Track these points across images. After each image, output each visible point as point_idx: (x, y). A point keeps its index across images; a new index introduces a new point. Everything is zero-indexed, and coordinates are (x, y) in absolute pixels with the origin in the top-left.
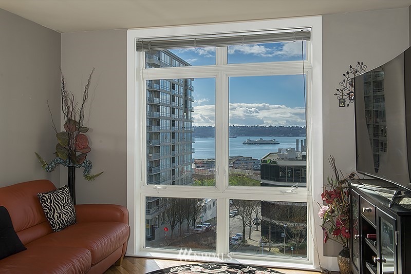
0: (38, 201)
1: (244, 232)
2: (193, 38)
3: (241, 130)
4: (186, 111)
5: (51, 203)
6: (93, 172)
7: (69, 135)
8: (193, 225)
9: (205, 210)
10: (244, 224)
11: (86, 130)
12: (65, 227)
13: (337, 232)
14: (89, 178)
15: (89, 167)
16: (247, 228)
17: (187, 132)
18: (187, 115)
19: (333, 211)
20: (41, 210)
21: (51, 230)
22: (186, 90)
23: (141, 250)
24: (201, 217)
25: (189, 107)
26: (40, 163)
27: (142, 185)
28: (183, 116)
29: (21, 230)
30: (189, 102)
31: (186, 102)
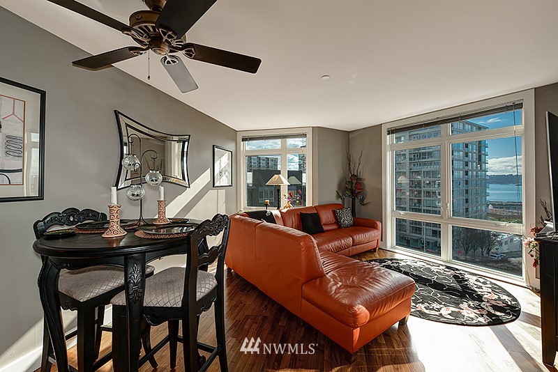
0: (334, 213)
4: (480, 164)
5: (340, 214)
6: (365, 202)
7: (351, 181)
8: (488, 253)
9: (501, 244)
11: (361, 179)
12: (347, 227)
14: (362, 204)
15: (362, 200)
17: (481, 180)
18: (481, 166)
20: (336, 217)
21: (339, 227)
22: (480, 147)
23: (392, 248)
24: (496, 249)
25: (483, 160)
26: (338, 196)
27: (392, 211)
28: (477, 167)
29: (325, 225)
30: (483, 157)
31: (480, 156)
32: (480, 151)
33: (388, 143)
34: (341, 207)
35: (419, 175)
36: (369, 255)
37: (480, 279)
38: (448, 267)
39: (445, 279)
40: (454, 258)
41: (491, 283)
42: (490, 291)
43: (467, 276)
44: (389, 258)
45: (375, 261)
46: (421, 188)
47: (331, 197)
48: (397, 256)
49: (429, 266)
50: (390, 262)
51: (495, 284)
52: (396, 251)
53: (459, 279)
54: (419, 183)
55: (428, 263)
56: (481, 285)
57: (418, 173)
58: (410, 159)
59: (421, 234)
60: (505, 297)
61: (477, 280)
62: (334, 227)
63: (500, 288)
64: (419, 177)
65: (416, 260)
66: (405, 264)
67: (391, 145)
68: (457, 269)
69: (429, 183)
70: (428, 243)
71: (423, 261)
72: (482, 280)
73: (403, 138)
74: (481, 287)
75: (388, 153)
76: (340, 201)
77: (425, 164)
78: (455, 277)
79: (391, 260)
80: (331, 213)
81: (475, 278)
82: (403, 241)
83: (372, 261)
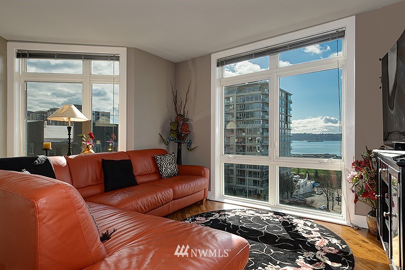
0: (154, 160)
1: (328, 206)
2: (251, 53)
3: (328, 136)
4: (287, 124)
5: (161, 161)
6: (193, 146)
7: (177, 122)
8: (291, 196)
9: (299, 188)
10: (328, 200)
11: (188, 119)
12: (169, 177)
13: (365, 193)
14: (190, 149)
15: (190, 144)
16: (331, 203)
17: (287, 136)
18: (287, 125)
19: (361, 177)
20: (155, 164)
21: (160, 177)
22: (287, 110)
23: (220, 197)
24: (297, 192)
25: (288, 120)
26: (162, 140)
27: (221, 155)
28: (285, 126)
29: (141, 175)
30: (289, 117)
31: (287, 117)
32: (287, 113)
33: (217, 78)
34: (164, 153)
35: (244, 131)
36: (195, 209)
37: (307, 222)
38: (276, 213)
39: (275, 227)
40: (282, 202)
41: (318, 226)
42: (319, 235)
43: (295, 221)
44: (217, 209)
45: (201, 215)
46: (245, 143)
47: (152, 141)
48: (226, 207)
49: (259, 215)
50: (217, 215)
51: (322, 227)
52: (225, 201)
53: (288, 226)
54: (244, 139)
55: (257, 210)
56: (309, 229)
57: (243, 130)
58: (237, 118)
59: (244, 184)
60: (334, 241)
61: (305, 225)
62: (154, 178)
63: (327, 230)
64: (244, 134)
65: (245, 208)
66: (233, 215)
67: (220, 79)
68: (285, 215)
69: (251, 140)
70: (250, 192)
71: (252, 209)
72: (309, 224)
73: (231, 98)
74: (309, 233)
75: (217, 89)
76: (163, 147)
77: (248, 122)
78: (285, 224)
79: (219, 212)
80: (150, 160)
81: (302, 222)
82: (231, 190)
83: (197, 216)
